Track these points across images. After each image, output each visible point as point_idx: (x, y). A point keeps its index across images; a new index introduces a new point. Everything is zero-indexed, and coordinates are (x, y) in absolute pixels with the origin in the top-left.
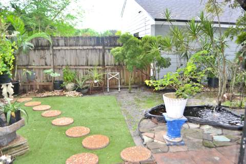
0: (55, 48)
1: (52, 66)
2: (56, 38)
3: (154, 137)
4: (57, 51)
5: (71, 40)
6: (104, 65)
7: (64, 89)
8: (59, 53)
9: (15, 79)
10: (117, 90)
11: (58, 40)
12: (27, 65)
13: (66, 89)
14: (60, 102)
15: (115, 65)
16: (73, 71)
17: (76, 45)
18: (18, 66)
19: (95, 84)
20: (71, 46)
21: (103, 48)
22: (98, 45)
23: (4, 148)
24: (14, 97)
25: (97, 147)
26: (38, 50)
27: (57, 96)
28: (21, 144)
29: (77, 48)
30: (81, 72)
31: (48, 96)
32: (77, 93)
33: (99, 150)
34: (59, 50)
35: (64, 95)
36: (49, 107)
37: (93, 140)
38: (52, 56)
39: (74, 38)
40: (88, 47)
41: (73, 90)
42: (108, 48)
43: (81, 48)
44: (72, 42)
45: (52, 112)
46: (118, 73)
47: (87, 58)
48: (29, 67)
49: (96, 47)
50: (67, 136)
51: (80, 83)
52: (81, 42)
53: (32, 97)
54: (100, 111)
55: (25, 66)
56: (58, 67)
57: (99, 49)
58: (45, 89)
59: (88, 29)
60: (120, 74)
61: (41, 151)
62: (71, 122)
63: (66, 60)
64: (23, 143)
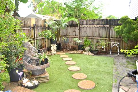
0: (81, 26)
1: (79, 36)
2: (82, 20)
3: (128, 91)
4: (82, 28)
5: (90, 22)
6: (109, 37)
7: (84, 50)
8: (83, 29)
9: (59, 42)
10: (117, 54)
11: (83, 21)
12: (66, 35)
13: (85, 50)
14: (78, 57)
15: (117, 38)
16: (90, 40)
17: (93, 25)
18: (61, 35)
19: (102, 48)
20: (90, 25)
21: (110, 26)
22: (107, 24)
23: (37, 77)
24: (57, 51)
25: (86, 88)
26: (72, 27)
27: (79, 53)
28: (45, 76)
29: (94, 26)
30: (95, 41)
31: (74, 53)
32: (90, 53)
33: (86, 90)
34: (83, 27)
35: (83, 54)
36: (71, 59)
37: (85, 83)
38: (79, 30)
39: (92, 20)
40: (100, 26)
41: (89, 51)
42: (113, 26)
43: (96, 26)
44: (91, 22)
45: (71, 62)
46: (119, 43)
47: (99, 32)
48: (67, 36)
49: (105, 26)
50: (72, 77)
51: (93, 48)
52: (96, 22)
53: (65, 53)
54: (99, 66)
55: (65, 35)
56: (82, 37)
57: (107, 27)
58: (74, 49)
59: (111, 16)
60: (120, 44)
61: (55, 83)
62: (78, 70)
63: (86, 33)
64: (46, 76)
